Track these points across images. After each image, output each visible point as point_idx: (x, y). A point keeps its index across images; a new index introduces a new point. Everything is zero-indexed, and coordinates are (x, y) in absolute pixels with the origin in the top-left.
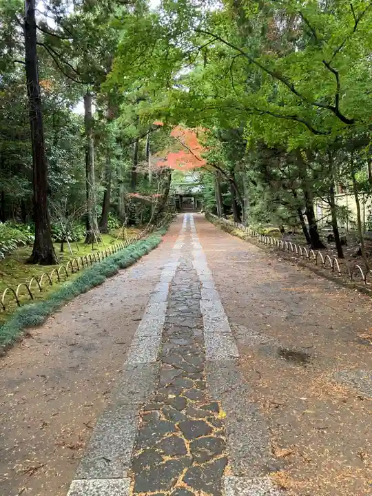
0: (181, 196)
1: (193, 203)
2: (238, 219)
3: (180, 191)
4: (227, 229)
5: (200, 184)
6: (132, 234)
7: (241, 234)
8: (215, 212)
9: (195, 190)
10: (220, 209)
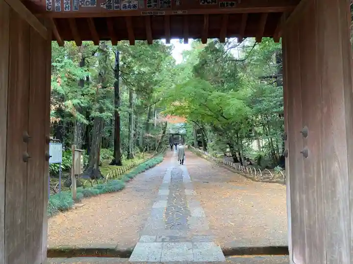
0: (173, 135)
1: (180, 139)
2: (205, 149)
3: (172, 132)
4: (199, 155)
5: (184, 128)
6: (148, 156)
7: (206, 157)
8: (193, 145)
9: (182, 132)
10: (196, 143)
